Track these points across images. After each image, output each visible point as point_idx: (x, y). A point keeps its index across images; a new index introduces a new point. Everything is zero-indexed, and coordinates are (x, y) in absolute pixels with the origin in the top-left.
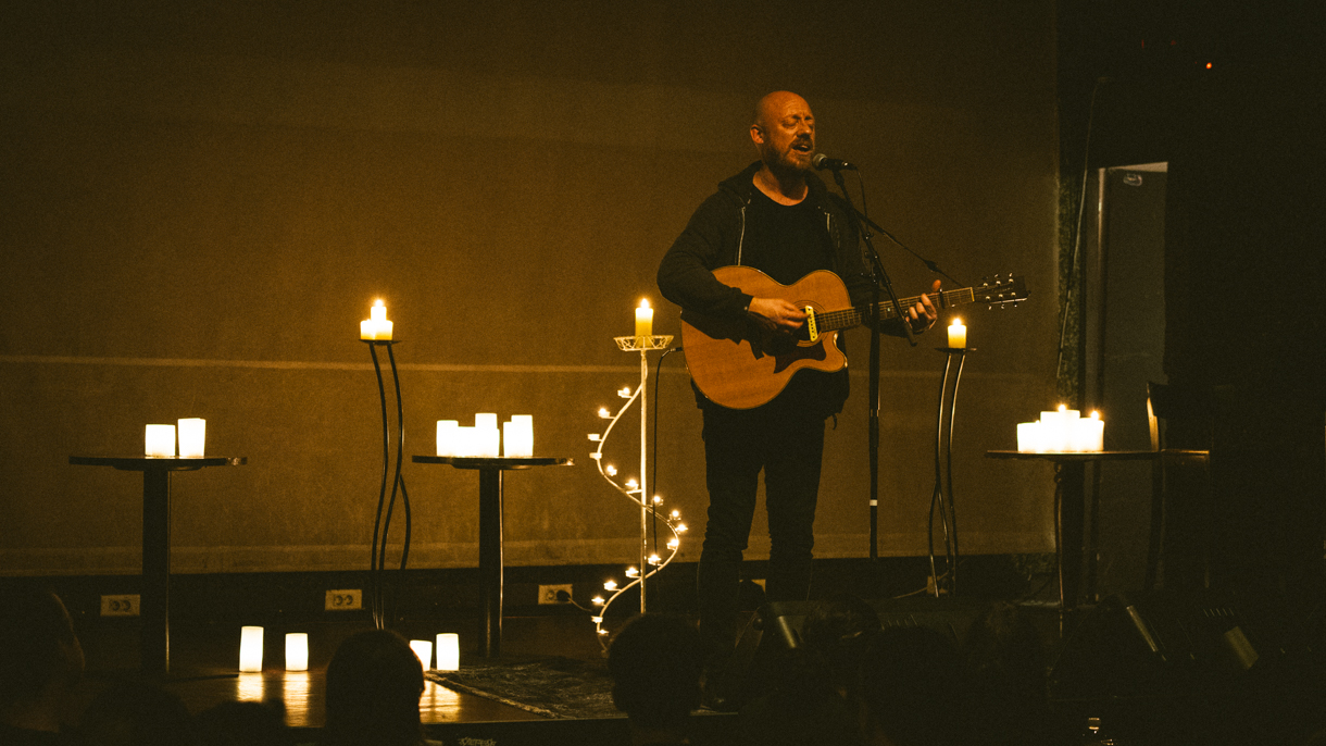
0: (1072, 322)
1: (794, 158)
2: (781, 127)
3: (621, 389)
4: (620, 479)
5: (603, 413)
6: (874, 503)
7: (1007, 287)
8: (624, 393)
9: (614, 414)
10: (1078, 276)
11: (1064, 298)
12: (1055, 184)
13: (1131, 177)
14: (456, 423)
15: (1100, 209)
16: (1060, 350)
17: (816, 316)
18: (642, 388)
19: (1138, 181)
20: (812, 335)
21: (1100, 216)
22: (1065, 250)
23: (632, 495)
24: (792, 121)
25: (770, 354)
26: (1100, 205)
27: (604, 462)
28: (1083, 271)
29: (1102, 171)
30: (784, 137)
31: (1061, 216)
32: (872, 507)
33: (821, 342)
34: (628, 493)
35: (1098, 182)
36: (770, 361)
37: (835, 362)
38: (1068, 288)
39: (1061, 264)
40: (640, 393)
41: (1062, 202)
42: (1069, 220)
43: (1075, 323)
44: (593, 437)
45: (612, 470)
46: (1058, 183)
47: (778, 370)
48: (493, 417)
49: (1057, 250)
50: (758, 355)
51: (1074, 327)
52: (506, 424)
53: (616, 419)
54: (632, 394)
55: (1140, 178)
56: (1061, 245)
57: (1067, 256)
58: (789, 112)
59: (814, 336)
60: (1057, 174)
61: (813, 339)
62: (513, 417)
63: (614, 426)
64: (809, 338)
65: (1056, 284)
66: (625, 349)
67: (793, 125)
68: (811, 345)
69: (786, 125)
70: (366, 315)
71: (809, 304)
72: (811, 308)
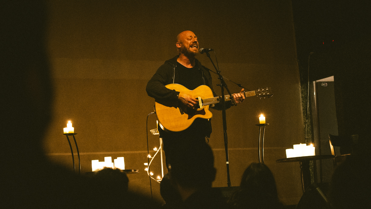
0: (309, 131)
2: (186, 40)
3: (154, 148)
4: (155, 176)
5: (149, 156)
6: (228, 163)
7: (266, 91)
8: (155, 149)
9: (152, 156)
10: (310, 116)
11: (305, 123)
12: (299, 87)
13: (323, 84)
14: (98, 160)
15: (315, 94)
16: (306, 139)
17: (202, 100)
18: (160, 147)
19: (326, 85)
20: (200, 106)
21: (315, 97)
22: (304, 108)
23: (159, 181)
24: (190, 38)
25: (186, 113)
26: (315, 93)
27: (149, 171)
28: (311, 114)
29: (314, 82)
30: (187, 43)
31: (302, 97)
32: (227, 164)
33: (204, 109)
34: (157, 181)
35: (313, 86)
36: (186, 116)
37: (208, 115)
38: (307, 119)
39: (304, 113)
40: (160, 149)
41: (302, 93)
42: (305, 98)
43: (310, 131)
44: (146, 164)
45: (152, 174)
46: (300, 86)
47: (189, 118)
48: (110, 158)
49: (302, 108)
50: (182, 113)
51: (310, 132)
52: (115, 160)
53: (153, 158)
54: (158, 149)
55: (326, 84)
56: (303, 106)
57: (305, 109)
58: (189, 35)
60: (300, 83)
61: (201, 108)
62: (117, 158)
63: (153, 160)
64: (199, 107)
65: (302, 119)
66: (154, 134)
67: (191, 39)
68: (200, 110)
69: (188, 39)
70: (65, 126)
71: (199, 96)
72: (200, 98)
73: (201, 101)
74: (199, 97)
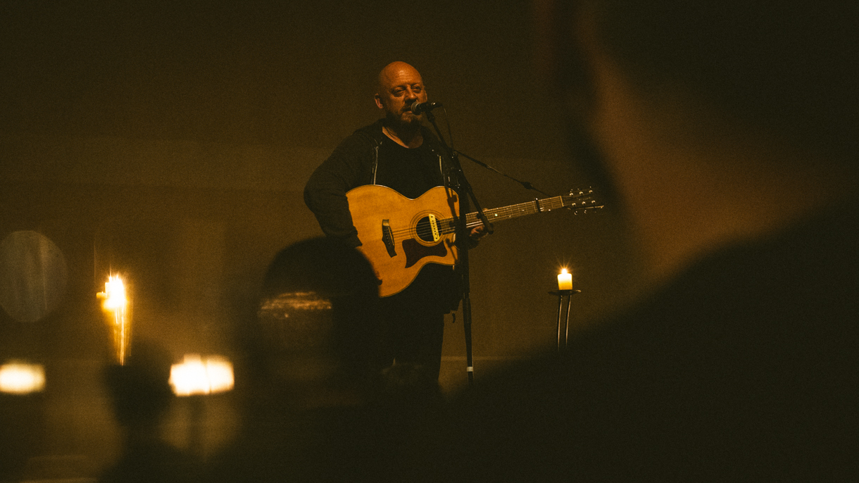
1: (406, 117)
6: (470, 369)
7: (588, 196)
17: (438, 221)
20: (435, 236)
25: (401, 253)
33: (442, 242)
36: (401, 259)
47: (408, 265)
50: (392, 254)
59: (437, 237)
61: (436, 240)
64: (432, 239)
68: (433, 244)
71: (432, 213)
72: (433, 216)
73: (435, 224)
74: (430, 215)
